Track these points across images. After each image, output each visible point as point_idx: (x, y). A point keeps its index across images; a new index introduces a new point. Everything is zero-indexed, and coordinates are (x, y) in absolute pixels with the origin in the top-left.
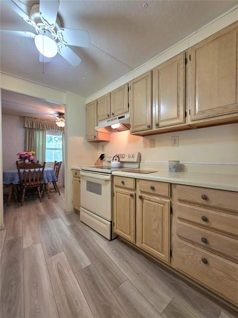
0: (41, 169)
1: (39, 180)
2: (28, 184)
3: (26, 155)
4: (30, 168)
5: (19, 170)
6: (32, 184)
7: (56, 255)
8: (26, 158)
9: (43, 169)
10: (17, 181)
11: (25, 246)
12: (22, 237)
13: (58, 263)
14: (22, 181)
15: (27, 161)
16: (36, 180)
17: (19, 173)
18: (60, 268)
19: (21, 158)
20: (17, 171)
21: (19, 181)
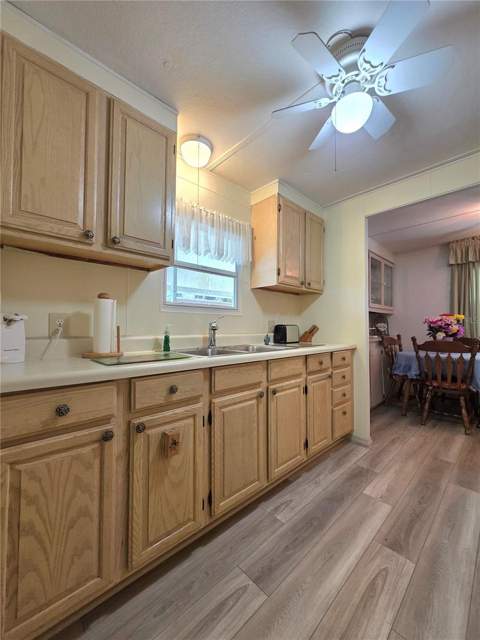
0: (467, 356)
1: (462, 381)
2: (435, 384)
3: (440, 323)
4: (450, 351)
5: (417, 353)
6: (446, 385)
7: (395, 553)
8: (440, 329)
9: (473, 356)
10: (413, 373)
11: (367, 491)
12: (376, 474)
13: (385, 569)
14: (423, 375)
15: (440, 336)
16: (454, 379)
17: (418, 357)
18: (380, 582)
19: (431, 328)
20: (414, 354)
21: (418, 373)
